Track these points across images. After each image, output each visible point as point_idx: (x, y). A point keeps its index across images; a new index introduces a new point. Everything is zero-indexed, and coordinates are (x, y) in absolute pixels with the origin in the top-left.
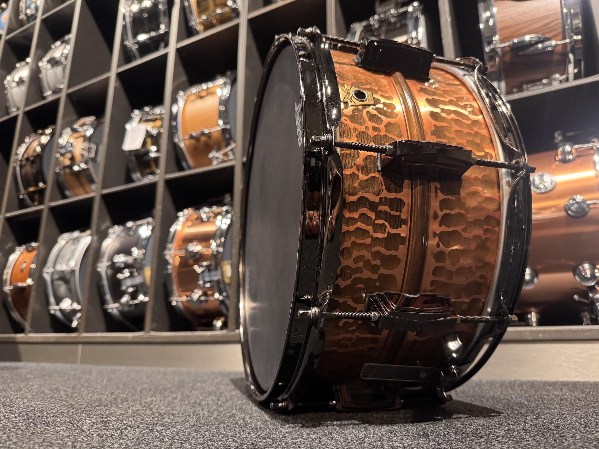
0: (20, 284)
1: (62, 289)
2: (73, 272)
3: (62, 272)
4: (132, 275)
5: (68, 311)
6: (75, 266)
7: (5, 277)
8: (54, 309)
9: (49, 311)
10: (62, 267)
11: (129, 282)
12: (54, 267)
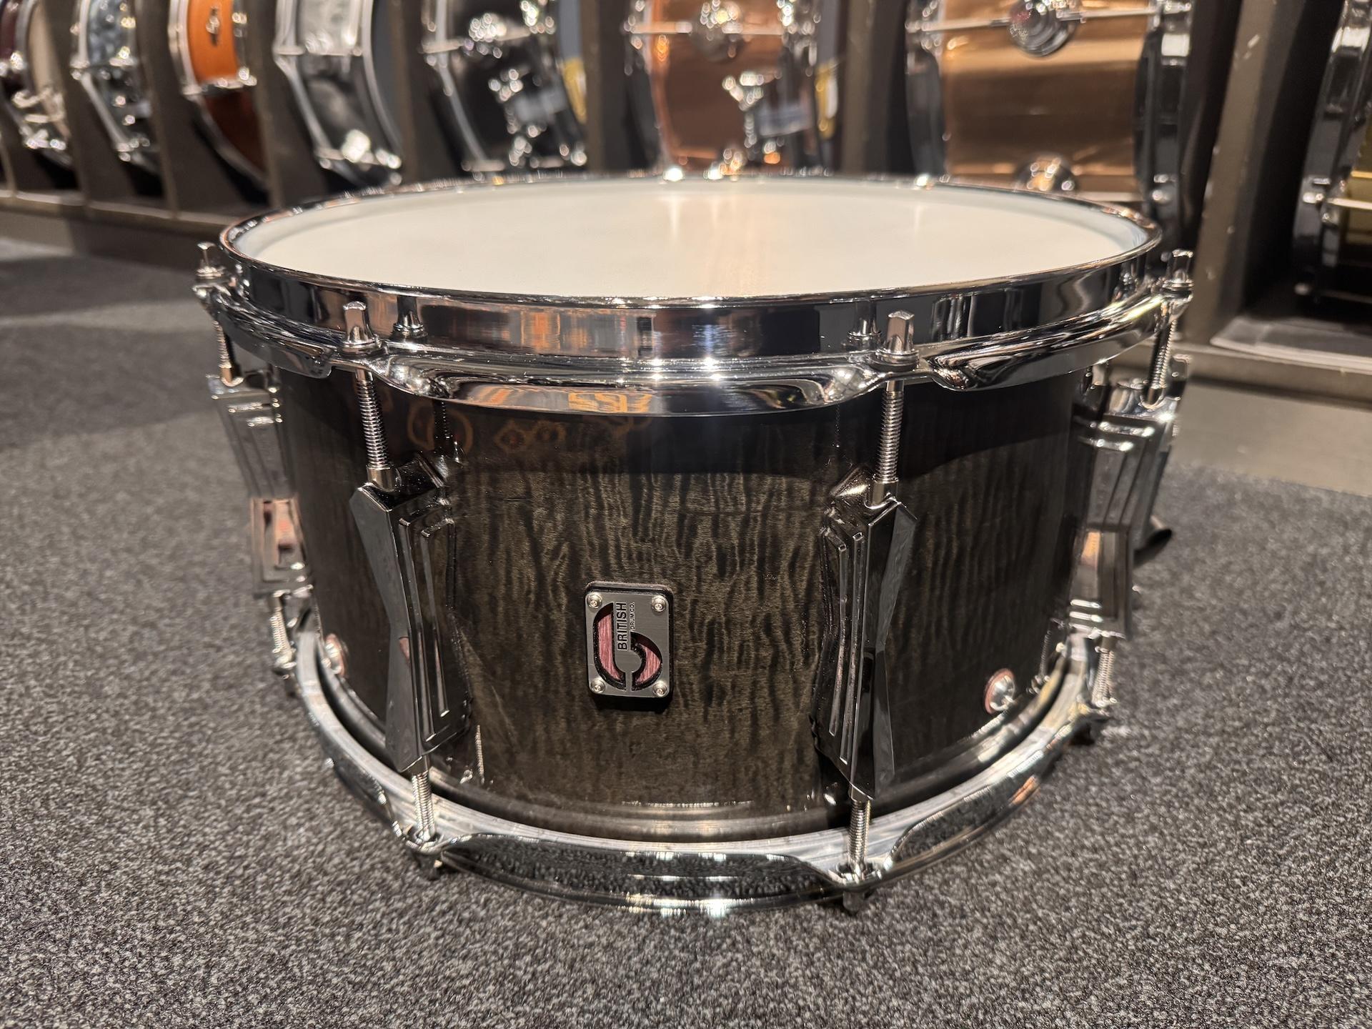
0: (223, 83)
1: (338, 106)
2: (356, 61)
3: (327, 58)
4: (531, 87)
5: (366, 169)
6: (359, 43)
7: (173, 47)
8: (328, 157)
9: (315, 162)
10: (321, 44)
11: (525, 109)
12: (299, 41)
